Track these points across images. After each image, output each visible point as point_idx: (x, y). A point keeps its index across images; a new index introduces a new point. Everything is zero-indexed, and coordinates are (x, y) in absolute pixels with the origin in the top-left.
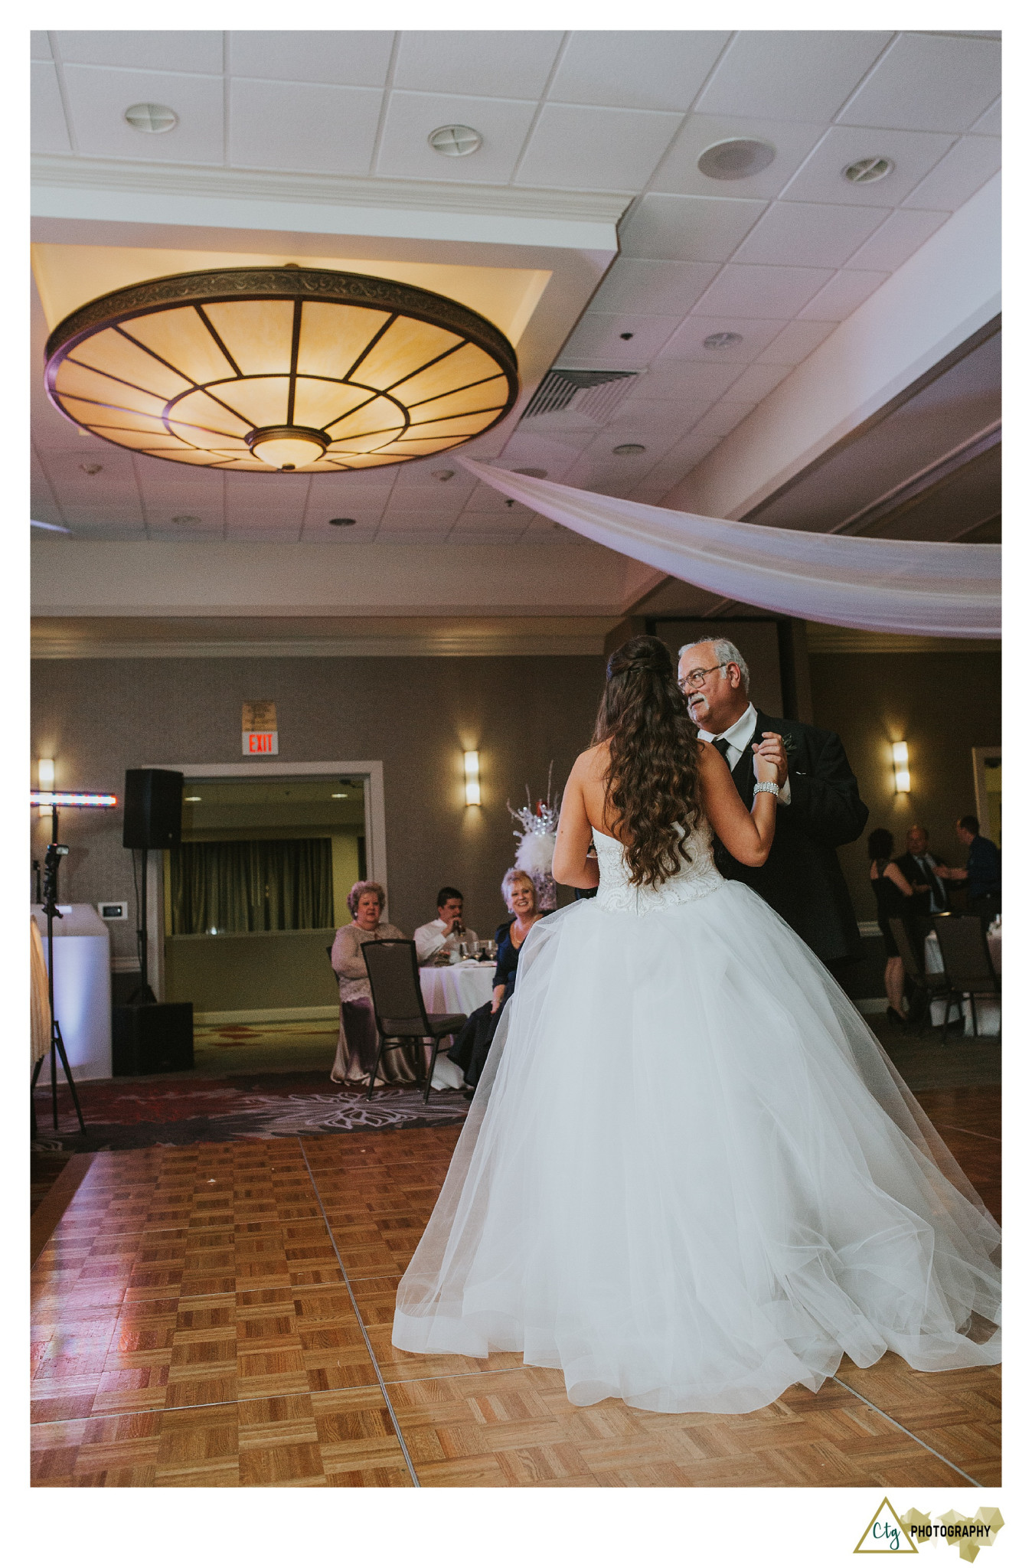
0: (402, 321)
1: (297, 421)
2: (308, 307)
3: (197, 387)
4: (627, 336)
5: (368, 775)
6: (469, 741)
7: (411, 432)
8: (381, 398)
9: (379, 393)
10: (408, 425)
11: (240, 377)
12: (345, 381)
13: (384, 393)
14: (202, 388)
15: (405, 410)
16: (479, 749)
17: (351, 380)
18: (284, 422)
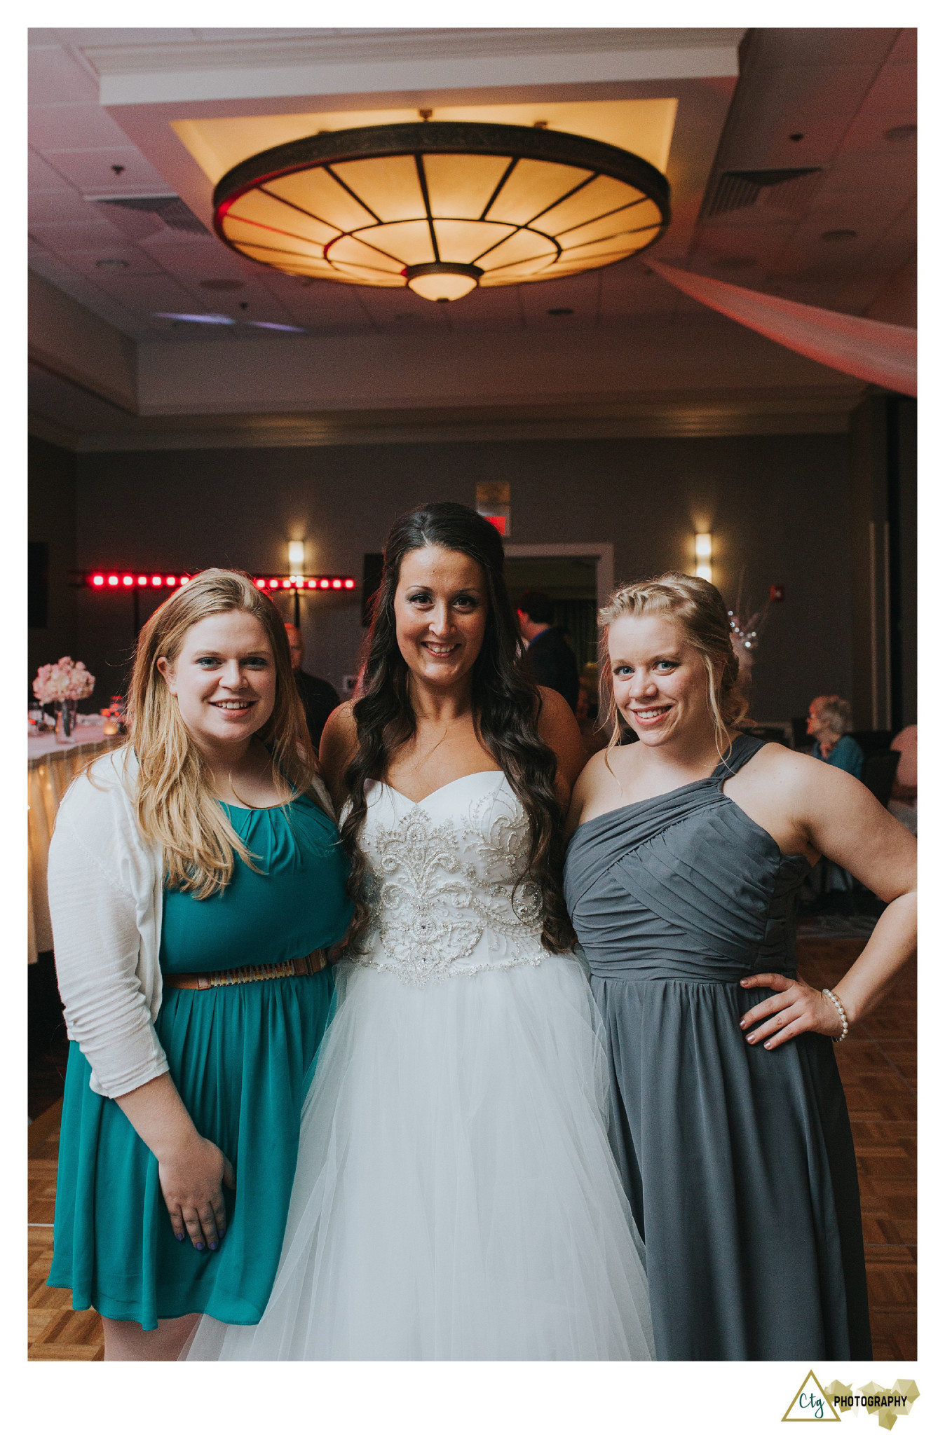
0: (524, 164)
1: (444, 258)
2: (429, 160)
3: (344, 234)
4: (797, 138)
5: (598, 558)
6: (702, 524)
7: (564, 256)
8: (523, 232)
9: (519, 228)
10: (560, 251)
11: (380, 223)
12: (482, 219)
13: (525, 227)
14: (350, 234)
15: (552, 239)
16: (712, 532)
17: (488, 217)
18: (432, 259)
